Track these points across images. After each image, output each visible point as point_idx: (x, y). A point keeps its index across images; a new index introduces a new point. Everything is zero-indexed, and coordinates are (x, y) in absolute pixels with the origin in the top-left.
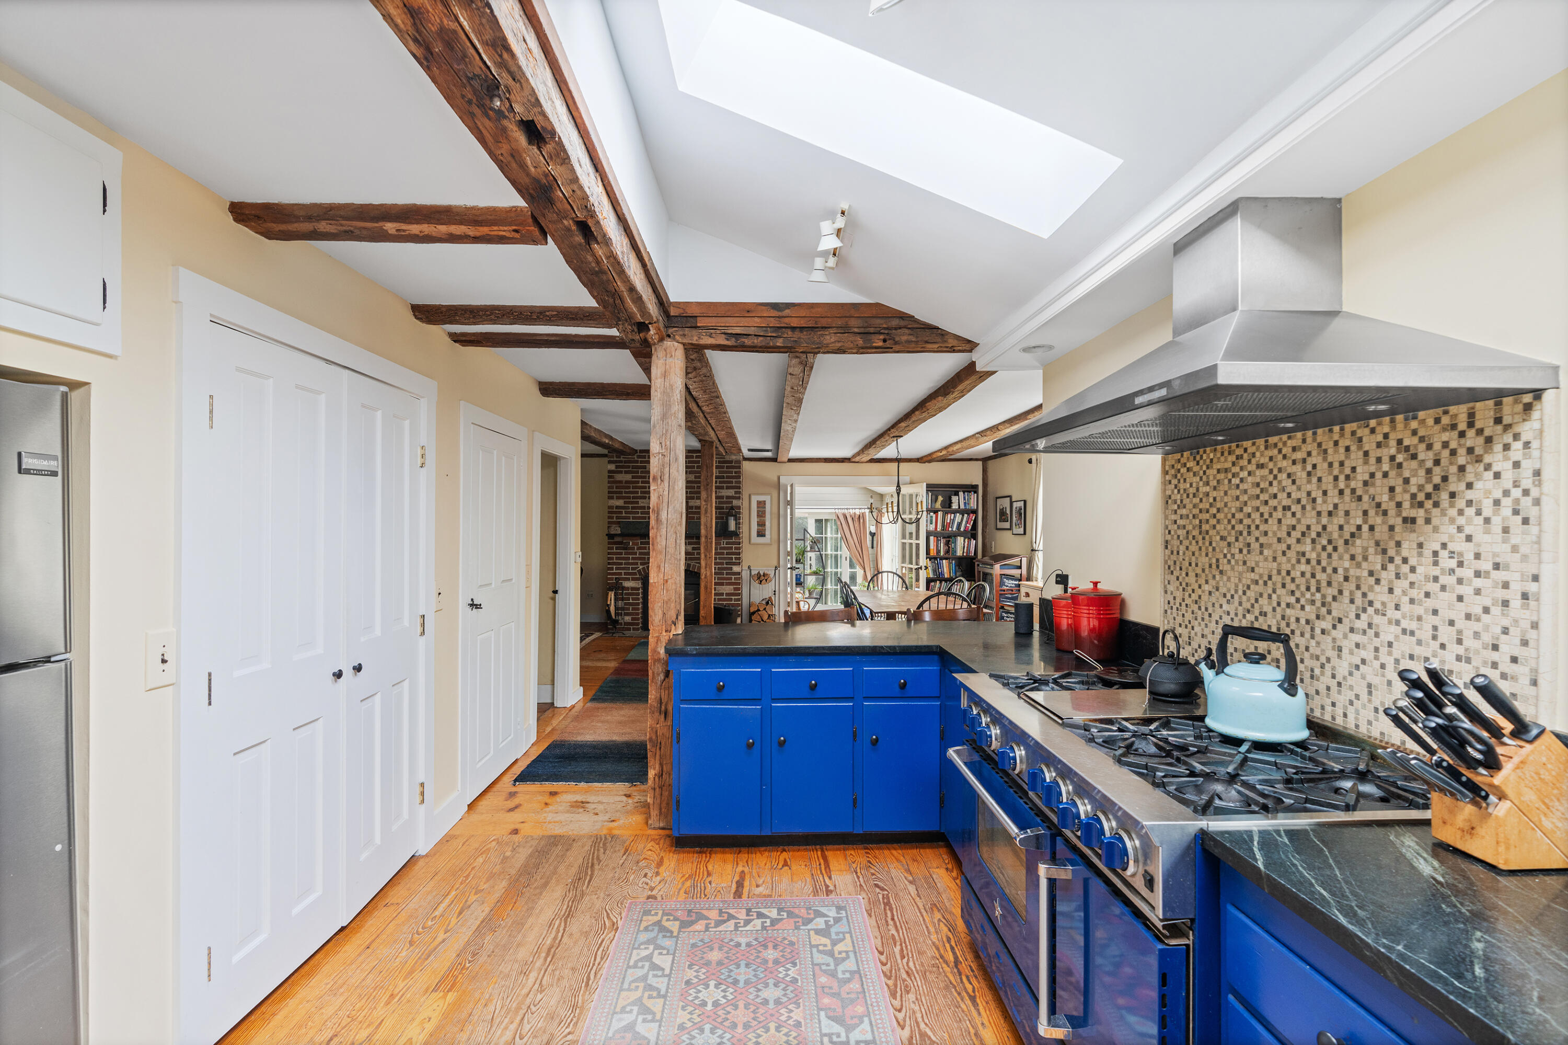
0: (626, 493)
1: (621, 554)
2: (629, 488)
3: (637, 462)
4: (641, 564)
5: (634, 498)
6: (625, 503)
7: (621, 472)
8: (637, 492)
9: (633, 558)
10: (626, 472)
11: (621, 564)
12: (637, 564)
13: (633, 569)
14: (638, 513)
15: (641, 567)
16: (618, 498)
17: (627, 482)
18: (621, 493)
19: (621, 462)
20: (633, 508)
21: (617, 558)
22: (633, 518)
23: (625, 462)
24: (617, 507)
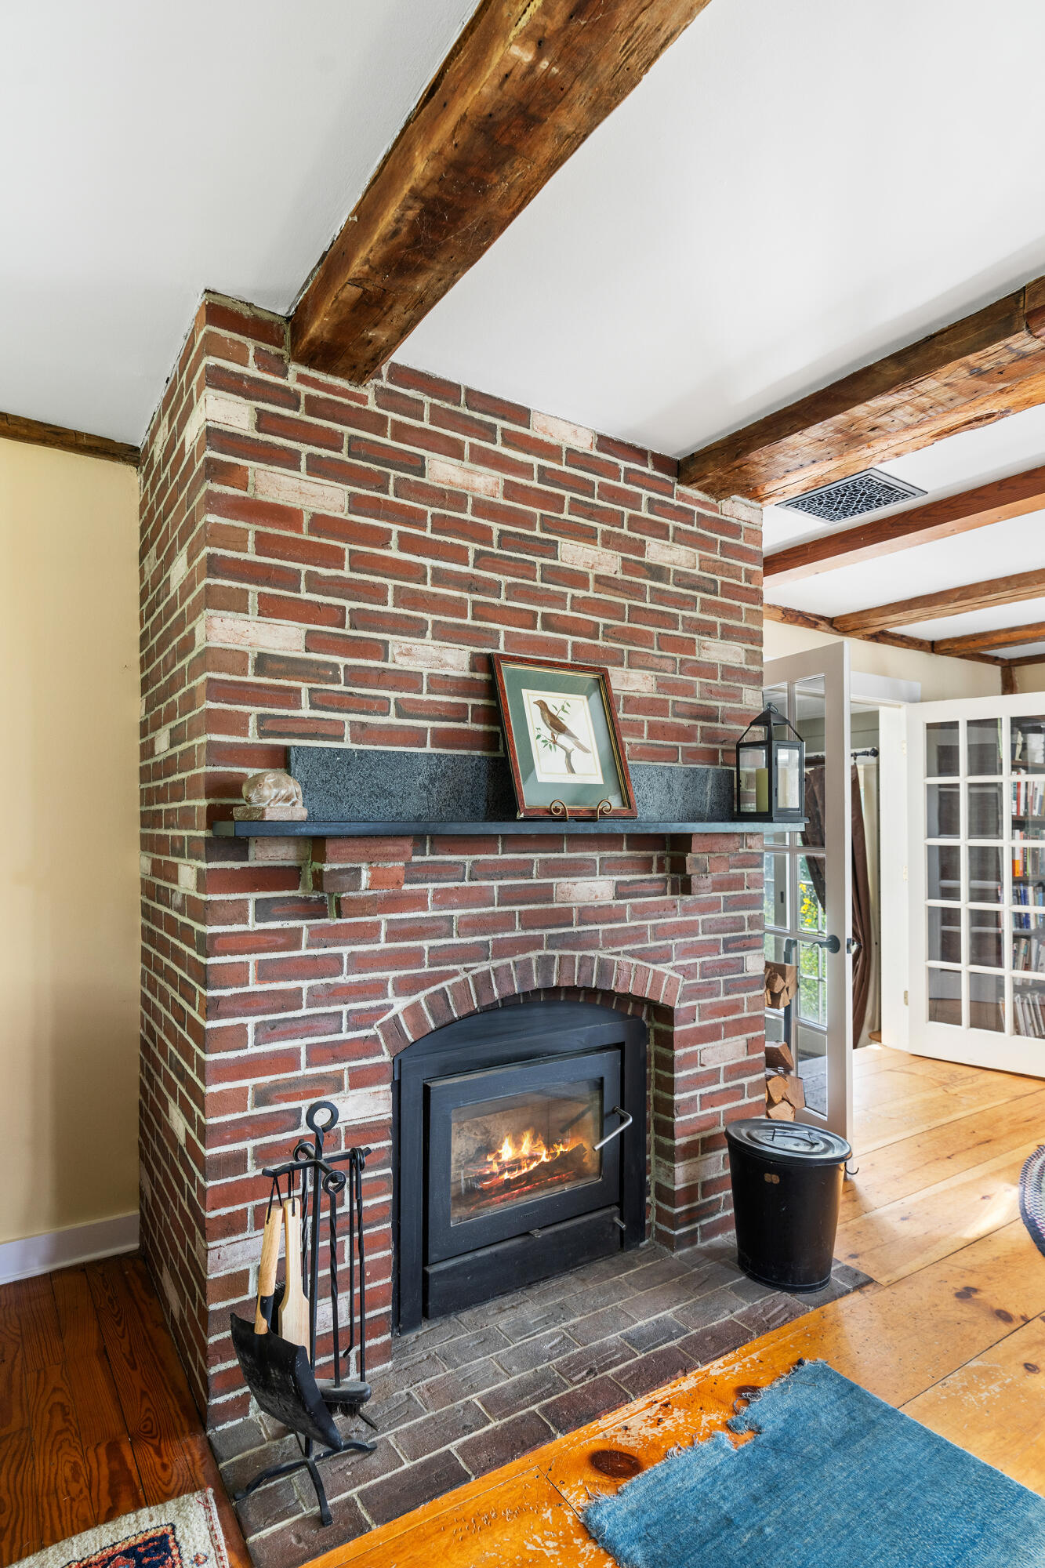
0: (317, 584)
1: (291, 939)
2: (333, 557)
3: (377, 424)
4: (406, 987)
5: (362, 619)
6: (313, 641)
7: (289, 460)
8: (376, 594)
9: (360, 963)
10: (318, 467)
11: (291, 1000)
12: (378, 989)
13: (359, 1020)
14: (382, 707)
15: (400, 1004)
16: (271, 608)
17: (322, 523)
18: (289, 579)
19: (290, 399)
20: (356, 676)
21: (266, 972)
22: (362, 732)
23: (314, 406)
24: (264, 663)
